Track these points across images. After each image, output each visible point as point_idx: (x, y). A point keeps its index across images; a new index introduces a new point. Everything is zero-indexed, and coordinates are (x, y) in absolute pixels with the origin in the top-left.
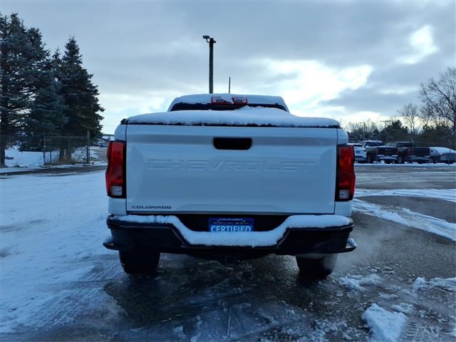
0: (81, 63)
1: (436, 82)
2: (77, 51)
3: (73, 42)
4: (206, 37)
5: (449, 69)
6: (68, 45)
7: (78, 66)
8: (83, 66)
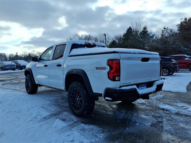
1: (72, 38)
5: (76, 34)
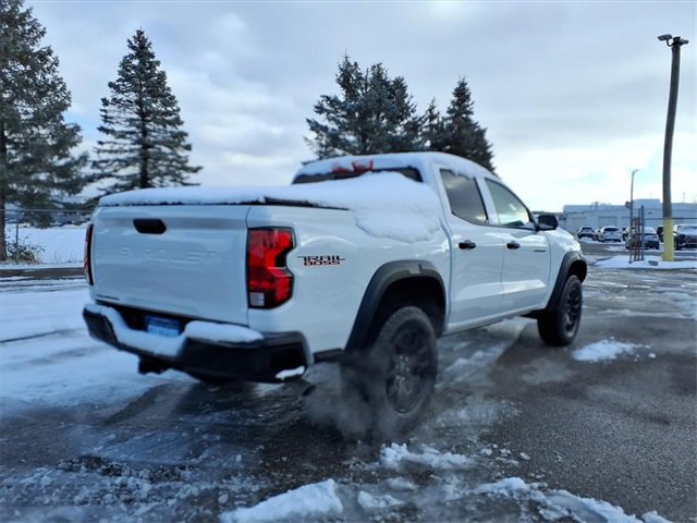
0: (472, 113)
2: (468, 97)
3: (463, 85)
4: (665, 38)
6: (456, 90)
7: (467, 120)
8: (474, 118)
